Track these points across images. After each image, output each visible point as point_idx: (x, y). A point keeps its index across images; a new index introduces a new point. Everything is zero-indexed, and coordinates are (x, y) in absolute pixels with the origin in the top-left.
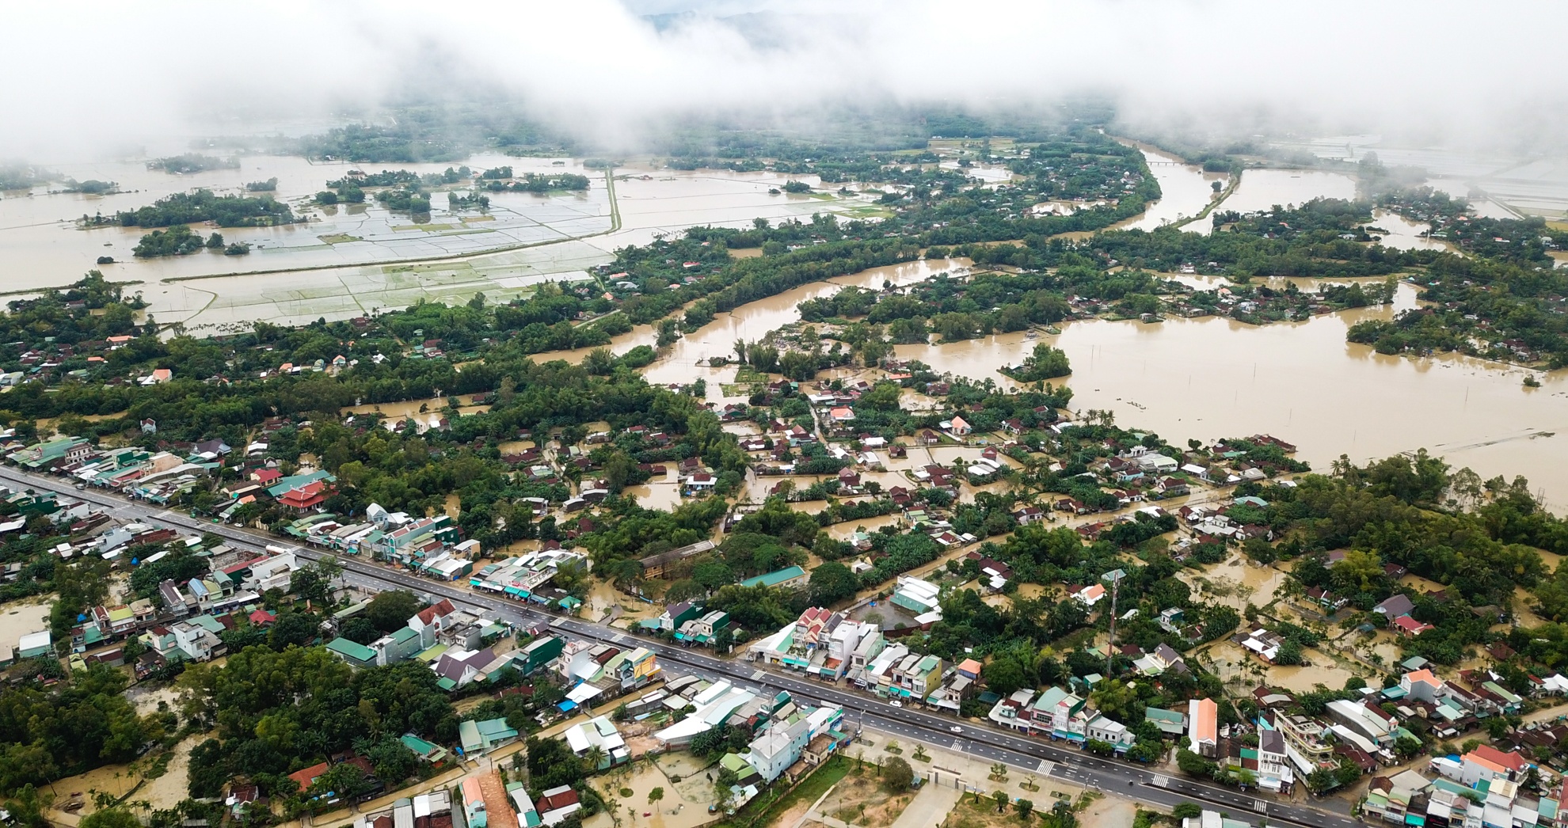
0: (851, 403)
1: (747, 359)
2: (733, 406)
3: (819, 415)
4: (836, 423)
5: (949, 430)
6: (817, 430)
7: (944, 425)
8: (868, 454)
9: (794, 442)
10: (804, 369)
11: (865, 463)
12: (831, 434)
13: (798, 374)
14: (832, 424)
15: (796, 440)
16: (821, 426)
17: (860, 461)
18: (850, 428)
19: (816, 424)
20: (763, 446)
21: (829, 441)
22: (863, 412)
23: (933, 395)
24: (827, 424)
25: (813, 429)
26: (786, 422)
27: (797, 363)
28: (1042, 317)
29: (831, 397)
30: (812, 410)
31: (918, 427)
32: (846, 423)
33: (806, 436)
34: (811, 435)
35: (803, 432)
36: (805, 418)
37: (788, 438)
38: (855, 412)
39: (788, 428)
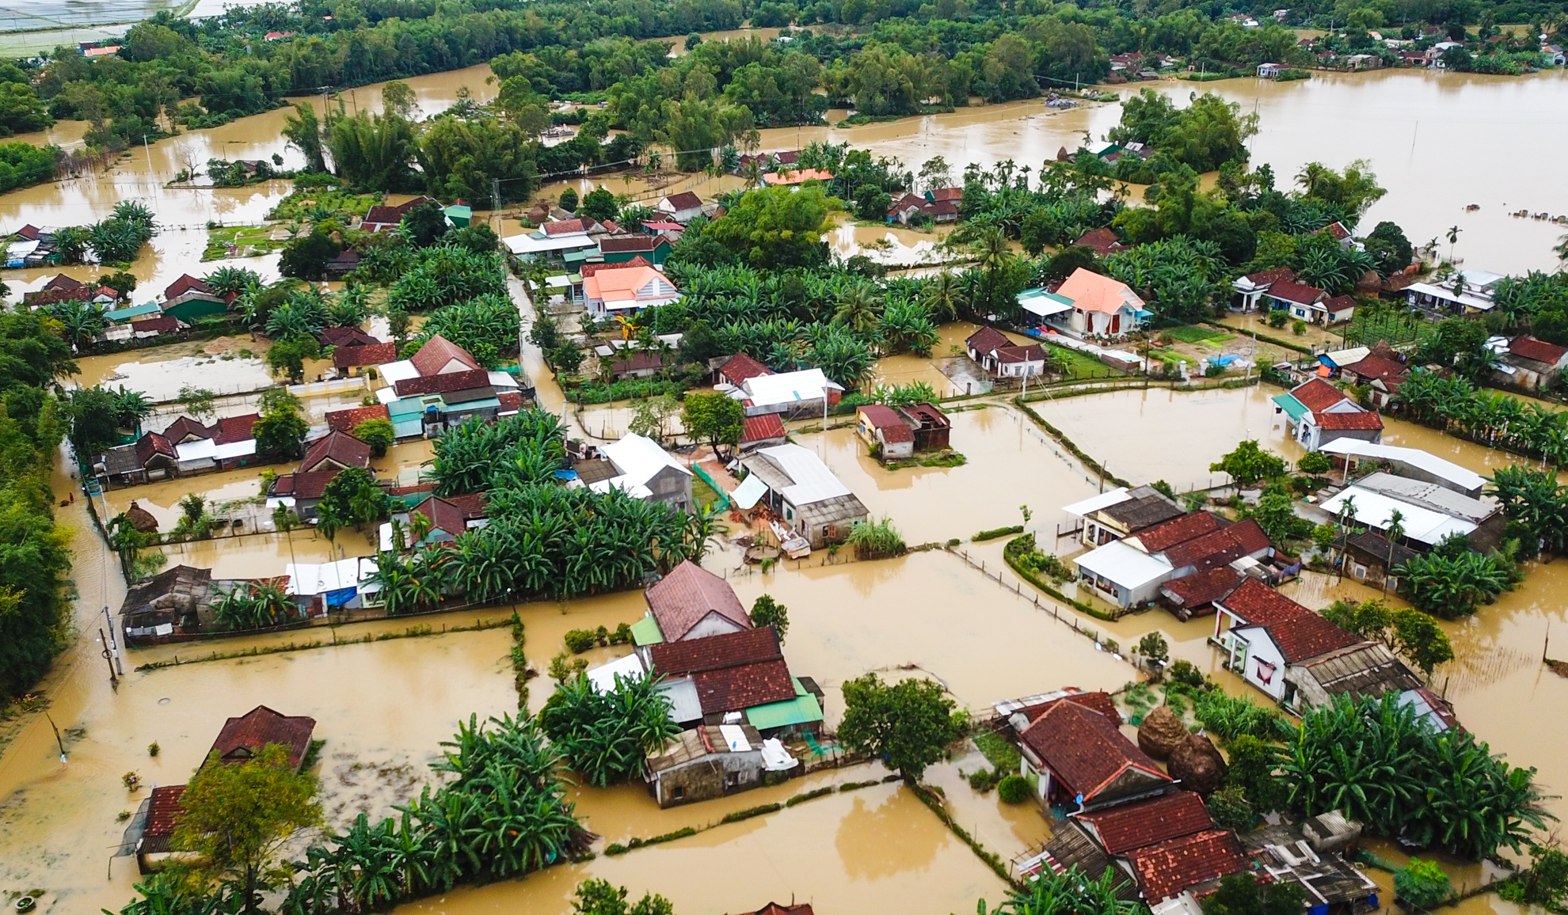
0: (659, 253)
1: (330, 165)
2: (197, 284)
3: (540, 298)
4: (609, 326)
5: (1059, 320)
6: (532, 359)
7: (1038, 303)
8: (778, 453)
9: (408, 416)
10: (493, 170)
11: (772, 505)
12: (588, 369)
13: (475, 184)
14: (590, 330)
15: (420, 403)
16: (546, 335)
17: (747, 495)
18: (673, 339)
19: (526, 329)
20: (248, 447)
21: (581, 397)
22: (712, 277)
23: (915, 222)
24: (571, 330)
25: (512, 351)
26: (398, 328)
27: (466, 149)
28: (1061, 73)
29: (582, 240)
30: (515, 289)
31: (942, 318)
32: (646, 319)
33: (474, 384)
34: (500, 379)
35: (457, 364)
36: (480, 308)
37: (387, 396)
38: (674, 278)
39: (397, 352)
